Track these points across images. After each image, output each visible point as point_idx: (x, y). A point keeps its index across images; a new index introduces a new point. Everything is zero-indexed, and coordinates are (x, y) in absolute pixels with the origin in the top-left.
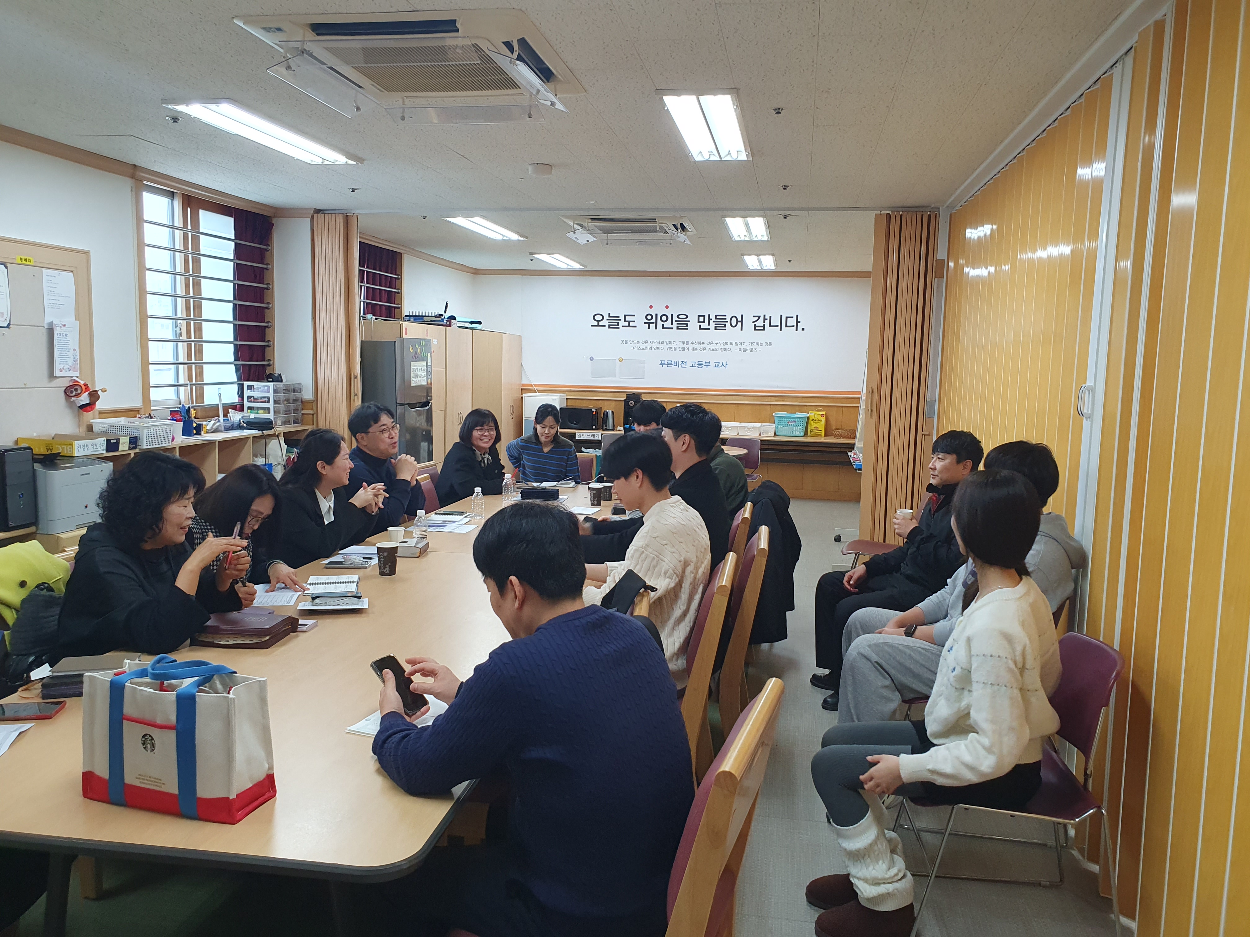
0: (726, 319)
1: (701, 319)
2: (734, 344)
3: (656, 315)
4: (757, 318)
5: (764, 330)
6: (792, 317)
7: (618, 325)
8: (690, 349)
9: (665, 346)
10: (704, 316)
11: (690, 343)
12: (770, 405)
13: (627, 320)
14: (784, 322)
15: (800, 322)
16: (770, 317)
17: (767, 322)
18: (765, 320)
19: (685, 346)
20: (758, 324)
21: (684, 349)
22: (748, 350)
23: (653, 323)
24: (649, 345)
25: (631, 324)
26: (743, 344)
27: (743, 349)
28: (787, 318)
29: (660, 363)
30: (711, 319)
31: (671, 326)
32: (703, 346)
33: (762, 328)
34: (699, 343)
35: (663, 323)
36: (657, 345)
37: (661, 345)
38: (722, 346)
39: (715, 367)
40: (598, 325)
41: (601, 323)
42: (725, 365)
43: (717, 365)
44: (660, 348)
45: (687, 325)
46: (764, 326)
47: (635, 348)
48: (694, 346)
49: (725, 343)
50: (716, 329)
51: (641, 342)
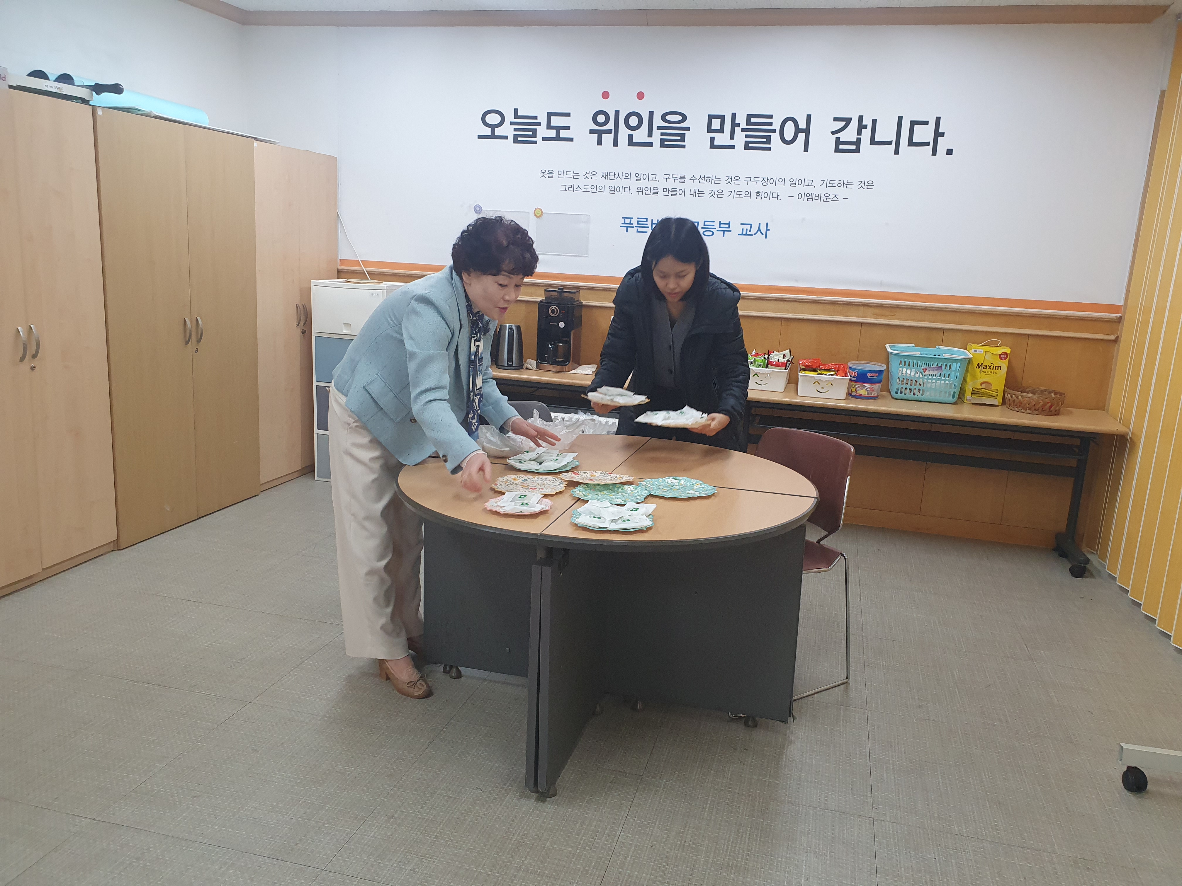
0: (771, 124)
1: (714, 124)
2: (788, 183)
3: (617, 113)
4: (843, 123)
5: (857, 151)
6: (926, 123)
7: (534, 135)
8: (687, 193)
9: (634, 185)
10: (722, 118)
11: (688, 178)
13: (553, 124)
14: (906, 135)
15: (943, 135)
16: (874, 122)
17: (866, 134)
18: (861, 127)
19: (678, 185)
20: (844, 136)
21: (674, 193)
22: (819, 197)
23: (609, 132)
24: (600, 181)
25: (563, 134)
26: (807, 183)
27: (808, 195)
28: (913, 124)
29: (622, 224)
30: (738, 125)
31: (649, 140)
32: (716, 187)
33: (854, 147)
34: (709, 179)
35: (631, 132)
36: (617, 183)
37: (625, 183)
38: (760, 187)
39: (742, 234)
40: (493, 136)
41: (498, 132)
42: (764, 232)
43: (747, 229)
44: (623, 190)
45: (683, 137)
46: (858, 143)
47: (570, 189)
48: (696, 185)
49: (766, 181)
50: (747, 147)
51: (582, 174)
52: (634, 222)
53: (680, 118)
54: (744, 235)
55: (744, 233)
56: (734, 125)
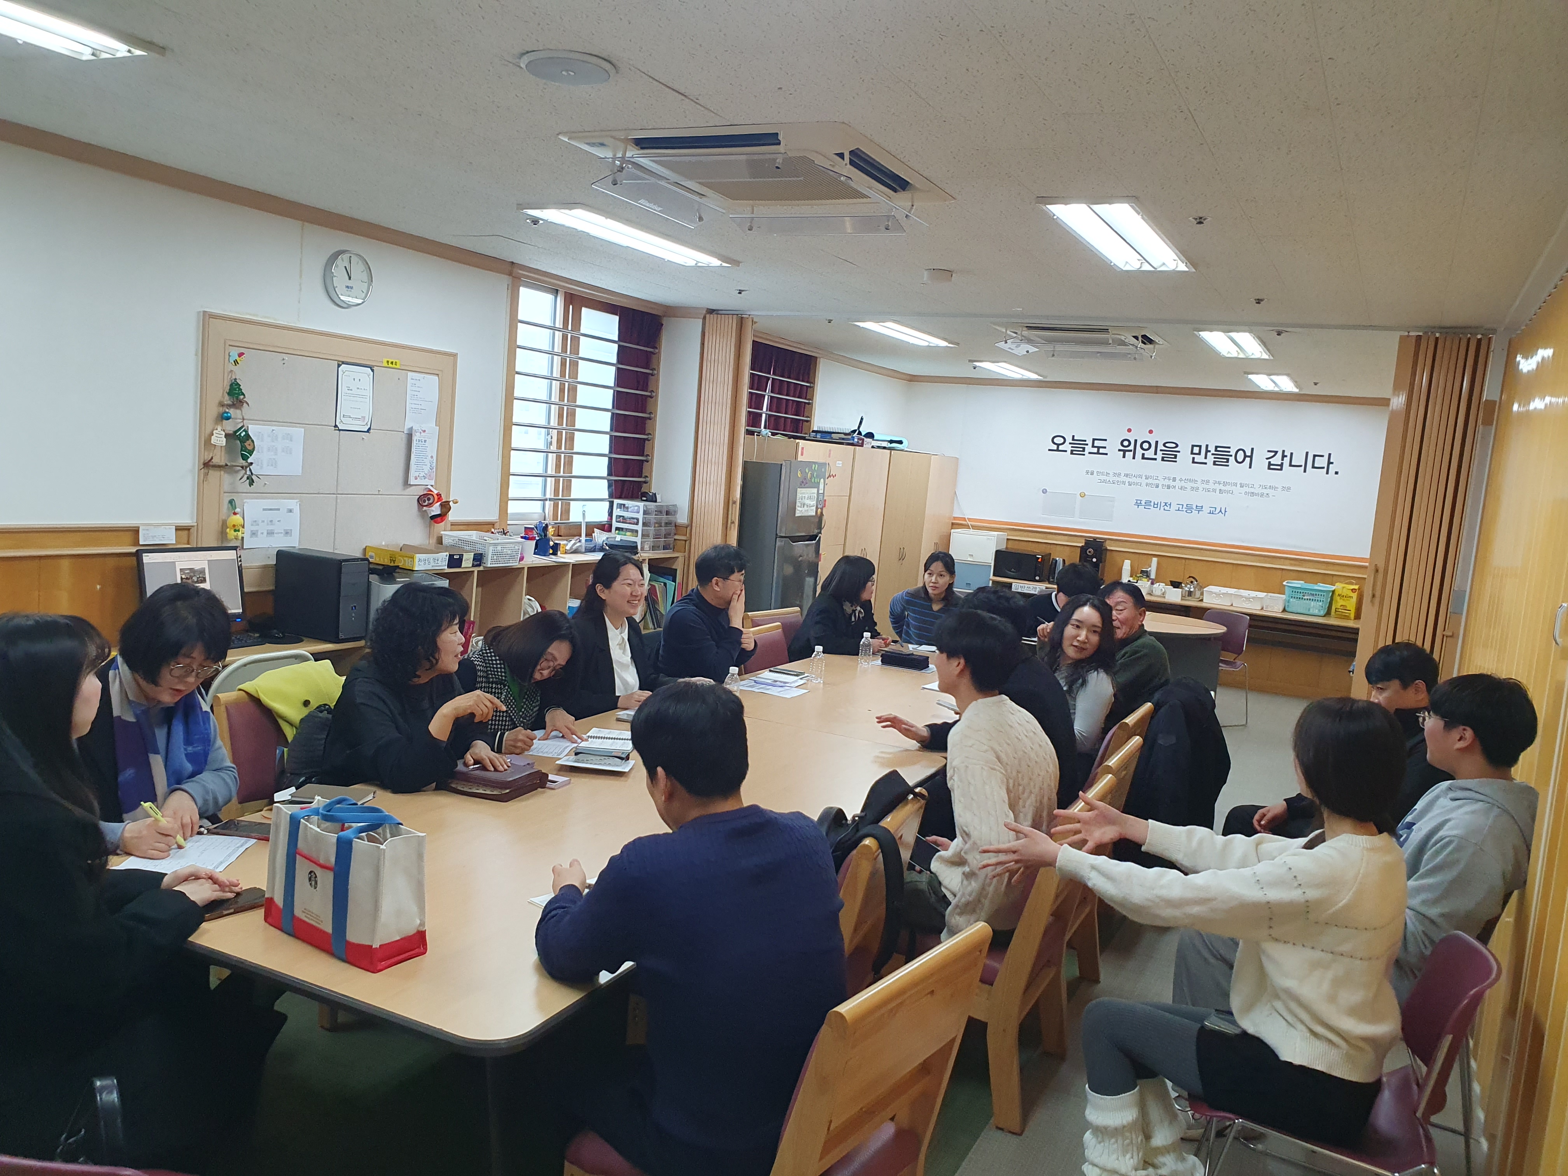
0: (1229, 452)
1: (1195, 450)
2: (1239, 485)
3: (1136, 441)
4: (1273, 454)
5: (1281, 469)
6: (1322, 456)
7: (1084, 450)
8: (1177, 487)
9: (1144, 481)
10: (1200, 447)
11: (1177, 479)
12: (1283, 569)
13: (1095, 445)
14: (1311, 462)
15: (1332, 463)
16: (1292, 454)
17: (1287, 460)
18: (1284, 456)
19: (1171, 483)
20: (1273, 461)
21: (1169, 487)
22: (1257, 494)
23: (1131, 451)
24: (1122, 479)
25: (1101, 451)
26: (1250, 486)
27: (1251, 493)
28: (1315, 456)
29: (1135, 503)
30: (1210, 451)
31: (1155, 457)
32: (1195, 485)
33: (1279, 467)
34: (1190, 481)
35: (1144, 452)
36: (1134, 480)
37: (1138, 480)
38: (1221, 487)
40: (1058, 450)
41: (1061, 448)
42: (1223, 512)
43: (1213, 511)
44: (1137, 484)
45: (1176, 456)
46: (1281, 465)
47: (1104, 482)
48: (1183, 484)
49: (1225, 484)
50: (1214, 464)
51: (1111, 474)
52: (1143, 503)
53: (1174, 445)
54: (1211, 514)
55: (1211, 512)
56: (1207, 451)
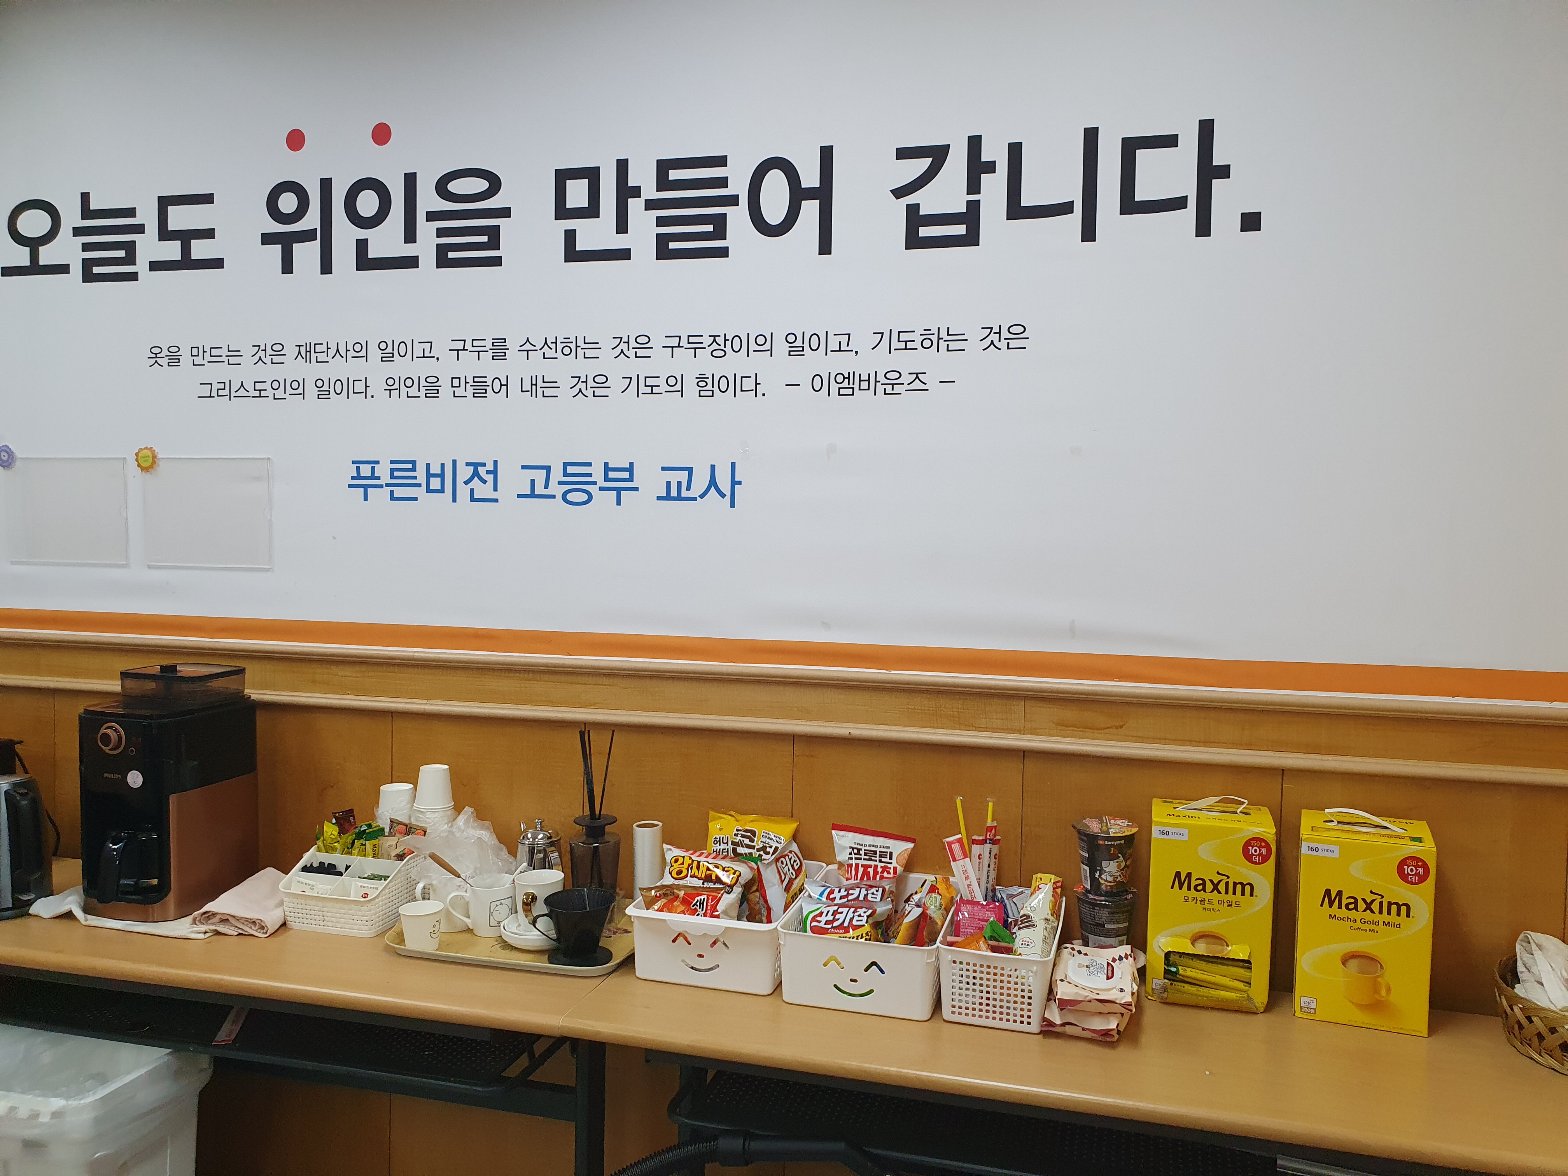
0: (723, 182)
1: (575, 191)
2: (781, 347)
3: (326, 185)
4: (925, 163)
5: (972, 239)
6: (1170, 141)
7: (130, 259)
8: (514, 386)
9: (377, 372)
10: (592, 175)
11: (513, 345)
13: (172, 225)
15: (1224, 172)
16: (1015, 151)
17: (994, 187)
18: (978, 169)
19: (488, 368)
20: (930, 200)
21: (480, 388)
22: (869, 383)
23: (307, 236)
24: (292, 368)
25: (199, 249)
26: (833, 345)
27: (840, 378)
28: (1131, 147)
29: (353, 478)
30: (636, 192)
31: (408, 250)
32: (587, 368)
33: (960, 230)
34: (568, 348)
35: (362, 234)
36: (336, 369)
37: (353, 369)
38: (706, 364)
39: (668, 497)
40: (35, 268)
41: (47, 255)
42: (726, 488)
43: (679, 483)
44: (350, 387)
45: (494, 237)
46: (971, 216)
47: (221, 393)
48: (536, 366)
49: (720, 345)
50: (663, 252)
51: (248, 351)
52: (383, 471)
53: (482, 185)
54: (674, 499)
55: (674, 493)
56: (625, 193)
